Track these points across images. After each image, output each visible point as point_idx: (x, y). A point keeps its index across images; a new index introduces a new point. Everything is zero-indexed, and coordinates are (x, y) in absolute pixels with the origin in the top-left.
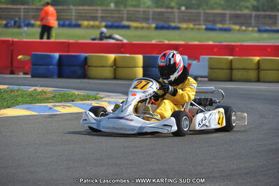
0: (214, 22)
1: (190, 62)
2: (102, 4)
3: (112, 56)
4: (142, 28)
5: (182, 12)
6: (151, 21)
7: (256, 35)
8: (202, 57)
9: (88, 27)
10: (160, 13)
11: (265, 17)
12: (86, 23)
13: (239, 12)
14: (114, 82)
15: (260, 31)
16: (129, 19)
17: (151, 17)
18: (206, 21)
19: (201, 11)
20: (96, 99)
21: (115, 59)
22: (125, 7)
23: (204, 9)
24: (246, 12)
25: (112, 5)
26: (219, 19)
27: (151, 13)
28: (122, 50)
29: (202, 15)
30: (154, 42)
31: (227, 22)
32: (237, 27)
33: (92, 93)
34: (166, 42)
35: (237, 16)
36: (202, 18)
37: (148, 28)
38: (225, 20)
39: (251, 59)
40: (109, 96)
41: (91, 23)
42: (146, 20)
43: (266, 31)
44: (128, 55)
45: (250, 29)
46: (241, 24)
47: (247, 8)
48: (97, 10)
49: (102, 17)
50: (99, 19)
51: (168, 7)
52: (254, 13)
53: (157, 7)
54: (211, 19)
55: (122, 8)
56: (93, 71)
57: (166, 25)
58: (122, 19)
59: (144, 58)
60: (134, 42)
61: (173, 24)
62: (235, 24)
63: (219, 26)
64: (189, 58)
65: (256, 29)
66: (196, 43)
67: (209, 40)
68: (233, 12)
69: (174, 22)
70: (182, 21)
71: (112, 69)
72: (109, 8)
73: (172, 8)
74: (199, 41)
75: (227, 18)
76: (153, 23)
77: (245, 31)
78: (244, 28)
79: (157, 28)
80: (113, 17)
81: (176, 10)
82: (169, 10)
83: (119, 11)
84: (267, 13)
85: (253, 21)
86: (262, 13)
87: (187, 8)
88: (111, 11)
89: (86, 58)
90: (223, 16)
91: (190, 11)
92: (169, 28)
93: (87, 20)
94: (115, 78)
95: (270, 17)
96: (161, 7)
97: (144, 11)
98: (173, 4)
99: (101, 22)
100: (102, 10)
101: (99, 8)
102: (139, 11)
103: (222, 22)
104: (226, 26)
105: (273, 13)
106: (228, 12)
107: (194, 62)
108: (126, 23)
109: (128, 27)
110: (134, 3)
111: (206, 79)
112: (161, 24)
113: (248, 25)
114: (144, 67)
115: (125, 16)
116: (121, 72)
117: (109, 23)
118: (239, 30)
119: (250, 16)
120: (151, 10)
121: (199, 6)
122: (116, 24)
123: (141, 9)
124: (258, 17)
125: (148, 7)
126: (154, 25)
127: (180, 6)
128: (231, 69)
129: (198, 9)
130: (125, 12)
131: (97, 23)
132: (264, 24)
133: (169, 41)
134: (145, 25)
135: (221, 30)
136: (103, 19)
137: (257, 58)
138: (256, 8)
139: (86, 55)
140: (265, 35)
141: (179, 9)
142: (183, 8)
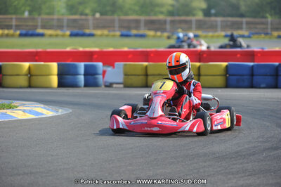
0: (129, 28)
1: (105, 68)
2: (15, 13)
3: (26, 65)
4: (57, 36)
5: (97, 19)
6: (65, 29)
8: (117, 64)
9: (2, 36)
10: (75, 21)
11: (181, 22)
12: (0, 32)
13: (154, 18)
14: (29, 90)
16: (44, 27)
17: (65, 24)
18: (121, 27)
19: (116, 17)
20: (10, 108)
21: (30, 67)
22: (40, 15)
23: (119, 15)
24: (161, 17)
25: (26, 14)
26: (133, 25)
27: (65, 21)
28: (37, 58)
29: (117, 21)
30: (68, 49)
31: (142, 28)
32: (152, 33)
33: (6, 102)
34: (81, 49)
35: (152, 22)
36: (117, 24)
37: (63, 36)
38: (140, 27)
40: (24, 104)
41: (6, 32)
42: (60, 27)
44: (42, 63)
45: (165, 34)
46: (156, 30)
47: (162, 13)
48: (11, 19)
50: (14, 27)
51: (81, 14)
52: (169, 19)
53: (72, 14)
54: (125, 25)
55: (36, 16)
56: (8, 80)
57: (80, 32)
58: (36, 27)
59: (59, 65)
60: (49, 50)
61: (87, 31)
62: (149, 29)
64: (104, 64)
66: (111, 49)
67: (124, 46)
68: (148, 18)
69: (88, 29)
70: (97, 27)
71: (26, 77)
72: (23, 17)
73: (86, 15)
75: (142, 24)
76: (67, 30)
77: (160, 36)
78: (159, 34)
79: (72, 35)
80: (27, 26)
81: (90, 17)
82: (83, 17)
83: (33, 19)
84: (183, 18)
85: (168, 27)
86: (177, 18)
87: (101, 14)
88: (25, 19)
89: (0, 67)
90: (138, 22)
91: (105, 17)
92: (83, 35)
93: (2, 28)
94: (30, 86)
95: (186, 22)
96: (75, 14)
97: (58, 20)
98: (87, 11)
99: (15, 30)
100: (16, 18)
101: (14, 16)
102: (53, 19)
103: (137, 28)
104: (141, 32)
105: (188, 18)
106: (143, 18)
107: (109, 69)
108: (40, 31)
109: (42, 35)
110: (48, 11)
111: (122, 86)
112: (76, 31)
113: (163, 30)
114: (58, 75)
115: (40, 24)
116: (35, 80)
117: (24, 32)
118: (154, 36)
119: (165, 22)
120: (66, 17)
121: (113, 12)
122: (30, 32)
123: (55, 17)
124: (173, 22)
125: (63, 15)
126: (68, 33)
127: (94, 12)
128: (147, 75)
129: (112, 15)
130: (39, 20)
131: (11, 32)
133: (84, 48)
134: (59, 32)
135: (136, 36)
136: (17, 27)
138: (171, 13)
139: (1, 63)
141: (94, 15)
142: (98, 15)
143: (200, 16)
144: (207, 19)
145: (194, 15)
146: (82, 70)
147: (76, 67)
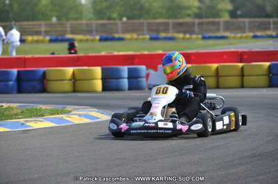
0: (158, 31)
2: (44, 19)
3: (70, 70)
4: (87, 40)
5: (125, 23)
6: (94, 33)
7: (201, 42)
8: (159, 66)
9: (32, 42)
10: (103, 25)
11: (208, 23)
12: (30, 38)
13: (181, 20)
14: (75, 94)
15: (204, 38)
16: (73, 32)
17: (94, 29)
18: (150, 30)
19: (143, 21)
21: (74, 72)
22: (68, 20)
23: (146, 19)
24: (188, 20)
25: (54, 20)
26: (161, 28)
27: (94, 25)
29: (145, 25)
31: (171, 31)
32: (181, 35)
33: (60, 107)
35: (181, 24)
36: (145, 28)
37: (93, 41)
38: (169, 29)
39: (209, 66)
40: (77, 109)
41: (36, 38)
42: (89, 32)
43: (210, 38)
44: (86, 68)
45: (194, 36)
46: (185, 32)
47: (189, 15)
48: (40, 25)
49: (46, 32)
50: (43, 33)
51: (109, 19)
52: (197, 21)
54: (154, 28)
55: (64, 21)
56: (52, 86)
57: (110, 36)
58: (65, 32)
61: (116, 36)
62: (178, 32)
63: (163, 35)
64: (147, 68)
65: (200, 36)
68: (176, 21)
69: (118, 33)
70: (126, 31)
71: (71, 82)
73: (114, 19)
74: (149, 51)
75: (171, 27)
76: (97, 35)
77: (189, 39)
78: (188, 36)
79: (101, 40)
80: (56, 31)
81: (118, 22)
82: (112, 22)
83: (62, 24)
84: (210, 20)
85: (196, 29)
86: (205, 20)
87: (128, 19)
89: (44, 72)
90: (166, 24)
92: (113, 39)
93: (31, 35)
94: (74, 91)
95: (213, 23)
96: (102, 18)
97: (87, 24)
98: (115, 16)
99: (45, 36)
100: (45, 24)
101: (42, 22)
102: (82, 24)
103: (166, 31)
104: (170, 35)
105: (216, 20)
106: (171, 21)
109: (72, 40)
110: (76, 16)
112: (105, 35)
113: (192, 33)
114: (102, 79)
115: (69, 29)
116: (80, 85)
117: (54, 37)
118: (183, 39)
119: (193, 24)
120: (94, 22)
122: (60, 38)
123: (84, 22)
124: (201, 24)
125: (90, 19)
126: (98, 37)
127: (121, 16)
129: (139, 19)
130: (68, 25)
131: (41, 38)
132: (208, 31)
134: (88, 37)
135: (165, 39)
136: (47, 33)
137: (215, 65)
139: (45, 69)
140: (210, 42)
141: (121, 19)
142: (125, 19)
143: (227, 17)
146: (126, 74)
147: (120, 70)
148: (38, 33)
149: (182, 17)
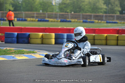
0: (87, 19)
2: (36, 11)
3: (41, 34)
4: (54, 21)
5: (72, 14)
6: (58, 18)
7: (106, 24)
9: (30, 21)
10: (63, 15)
12: (29, 19)
13: (98, 14)
14: (42, 45)
15: (107, 23)
16: (48, 18)
17: (58, 16)
18: (83, 18)
19: (81, 14)
20: (34, 53)
21: (42, 35)
22: (47, 12)
23: (82, 13)
24: (101, 14)
25: (41, 11)
26: (89, 17)
27: (58, 15)
28: (45, 31)
30: (59, 27)
31: (92, 19)
32: (97, 21)
33: (32, 50)
34: (65, 28)
35: (97, 16)
36: (81, 17)
37: (57, 21)
39: (103, 35)
40: (40, 51)
41: (32, 19)
42: (56, 18)
43: (110, 23)
44: (48, 33)
45: (103, 22)
46: (99, 20)
47: (101, 12)
48: (34, 13)
50: (35, 17)
51: (66, 12)
52: (104, 15)
53: (61, 12)
54: (85, 17)
55: (45, 12)
56: (32, 41)
57: (65, 20)
58: (45, 17)
59: (55, 35)
60: (51, 28)
61: (68, 20)
62: (96, 19)
63: (89, 20)
65: (105, 22)
68: (95, 14)
69: (69, 19)
70: (72, 18)
71: (41, 39)
72: (39, 13)
73: (68, 12)
75: (92, 17)
76: (59, 19)
77: (100, 22)
78: (100, 21)
79: (61, 21)
80: (41, 17)
81: (69, 14)
82: (67, 13)
83: (44, 14)
84: (111, 15)
85: (104, 18)
86: (108, 15)
87: (74, 12)
88: (41, 14)
89: (29, 35)
90: (91, 16)
91: (76, 14)
92: (66, 21)
94: (42, 44)
96: (63, 12)
98: (68, 11)
99: (36, 19)
100: (36, 13)
101: (35, 12)
103: (90, 19)
104: (92, 21)
105: (113, 15)
106: (93, 14)
109: (48, 21)
110: (51, 10)
112: (63, 19)
113: (102, 20)
114: (56, 39)
115: (47, 16)
116: (45, 41)
117: (40, 19)
118: (98, 22)
119: (103, 16)
120: (58, 13)
122: (43, 20)
123: (54, 13)
124: (106, 16)
125: (57, 12)
126: (59, 20)
127: (71, 11)
128: (94, 40)
129: (79, 12)
130: (47, 14)
131: (34, 19)
132: (109, 19)
133: (66, 27)
134: (55, 20)
135: (90, 22)
136: (37, 17)
137: (106, 35)
138: (105, 12)
139: (29, 33)
140: (109, 24)
141: (71, 13)
142: (73, 13)
143: (118, 14)
144: (121, 15)
145: (115, 14)
146: (66, 37)
147: (63, 35)
148: (33, 17)
149: (98, 13)
